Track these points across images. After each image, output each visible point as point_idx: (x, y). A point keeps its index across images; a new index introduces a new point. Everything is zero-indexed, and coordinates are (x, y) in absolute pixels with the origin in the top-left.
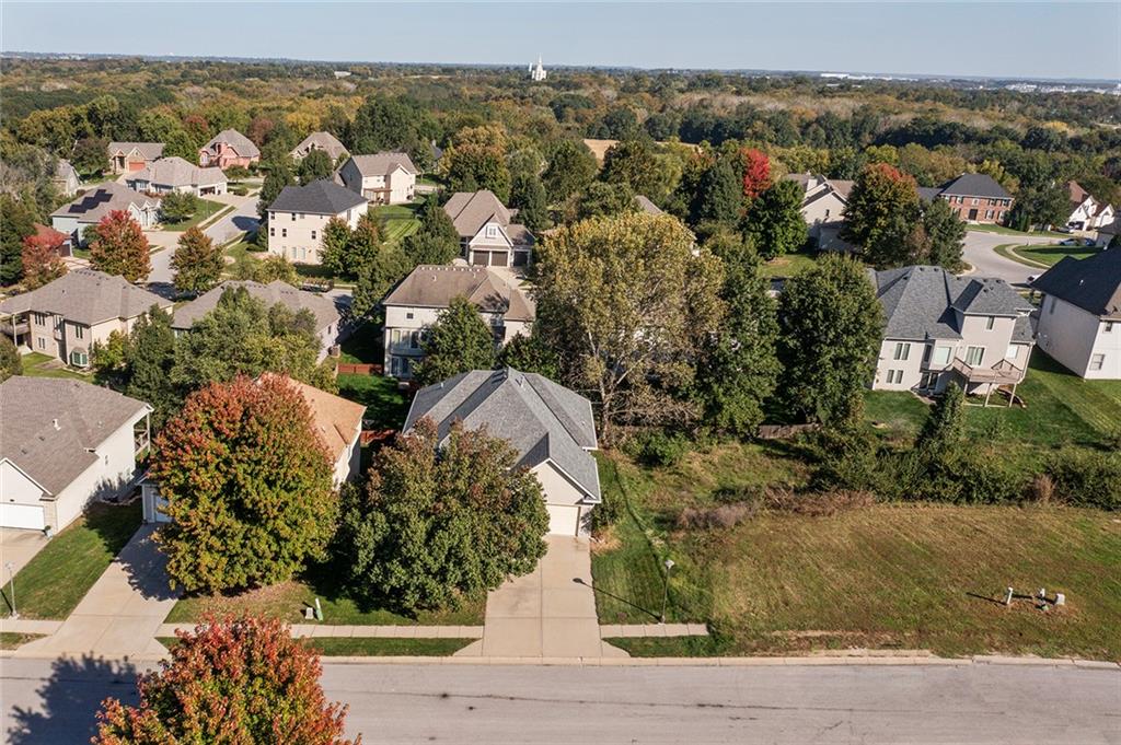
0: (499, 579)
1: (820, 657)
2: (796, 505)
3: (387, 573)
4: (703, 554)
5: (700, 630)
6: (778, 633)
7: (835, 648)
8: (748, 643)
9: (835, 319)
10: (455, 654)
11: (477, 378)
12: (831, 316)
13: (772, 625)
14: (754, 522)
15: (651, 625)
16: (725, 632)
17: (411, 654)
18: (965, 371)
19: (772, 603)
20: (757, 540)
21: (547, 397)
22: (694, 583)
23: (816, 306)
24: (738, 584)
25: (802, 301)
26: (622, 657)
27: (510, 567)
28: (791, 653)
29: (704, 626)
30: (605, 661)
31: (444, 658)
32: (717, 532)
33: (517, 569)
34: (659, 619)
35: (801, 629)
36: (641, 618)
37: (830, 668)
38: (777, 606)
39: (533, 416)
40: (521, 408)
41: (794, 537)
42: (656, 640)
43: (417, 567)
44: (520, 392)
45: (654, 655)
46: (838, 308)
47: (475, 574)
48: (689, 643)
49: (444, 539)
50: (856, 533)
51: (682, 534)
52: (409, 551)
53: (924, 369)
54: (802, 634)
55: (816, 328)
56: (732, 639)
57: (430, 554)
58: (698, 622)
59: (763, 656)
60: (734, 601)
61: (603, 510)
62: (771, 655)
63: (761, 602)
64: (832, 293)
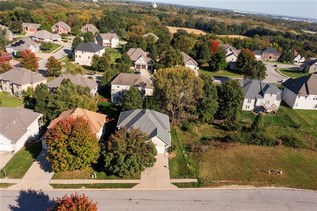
0: (144, 169)
1: (224, 188)
2: (221, 146)
3: (114, 168)
4: (197, 159)
5: (196, 180)
6: (215, 181)
7: (228, 185)
8: (207, 184)
9: (232, 95)
10: (133, 188)
11: (137, 111)
12: (231, 95)
13: (213, 179)
14: (210, 150)
15: (184, 179)
16: (202, 181)
17: (121, 188)
18: (265, 107)
19: (214, 173)
20: (211, 155)
21: (156, 117)
22: (195, 167)
23: (227, 92)
24: (205, 168)
25: (224, 90)
26: (176, 188)
27: (147, 166)
28: (218, 186)
29: (197, 179)
30: (172, 189)
31: (130, 189)
32: (201, 153)
33: (149, 166)
34: (185, 178)
35: (220, 180)
36: (181, 177)
37: (227, 190)
38: (215, 174)
39: (153, 123)
40: (150, 121)
41: (220, 155)
42: (185, 183)
43: (122, 167)
44: (149, 116)
45: (184, 187)
46: (233, 93)
47: (138, 168)
48: (193, 184)
49: (129, 161)
50: (235, 154)
51: (192, 153)
52: (120, 164)
53: (255, 106)
54: (220, 181)
55: (227, 97)
56: (203, 183)
57: (125, 164)
58: (195, 178)
59: (211, 187)
60: (204, 173)
61: (171, 148)
62: (213, 187)
63: (211, 173)
64: (231, 89)
